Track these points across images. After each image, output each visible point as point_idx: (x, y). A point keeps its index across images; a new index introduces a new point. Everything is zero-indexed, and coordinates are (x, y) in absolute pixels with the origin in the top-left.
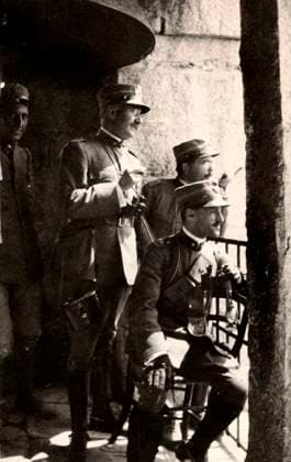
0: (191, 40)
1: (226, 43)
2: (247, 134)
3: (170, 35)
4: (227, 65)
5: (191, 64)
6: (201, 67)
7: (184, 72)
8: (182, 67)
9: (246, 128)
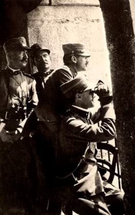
0: (66, 7)
1: (85, 8)
2: (109, 49)
3: (54, 6)
4: (87, 20)
5: (67, 20)
6: (72, 22)
7: (63, 25)
8: (63, 22)
9: (109, 45)
